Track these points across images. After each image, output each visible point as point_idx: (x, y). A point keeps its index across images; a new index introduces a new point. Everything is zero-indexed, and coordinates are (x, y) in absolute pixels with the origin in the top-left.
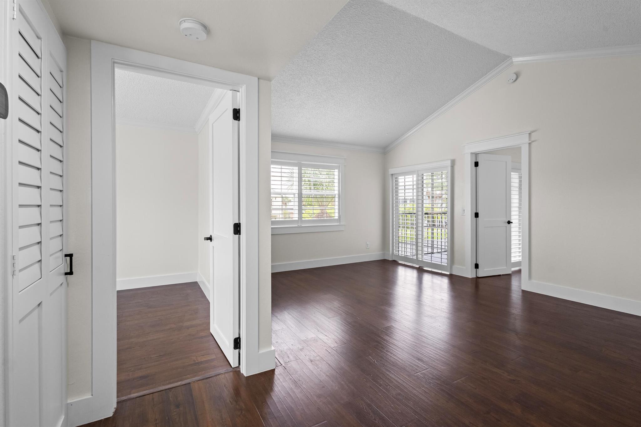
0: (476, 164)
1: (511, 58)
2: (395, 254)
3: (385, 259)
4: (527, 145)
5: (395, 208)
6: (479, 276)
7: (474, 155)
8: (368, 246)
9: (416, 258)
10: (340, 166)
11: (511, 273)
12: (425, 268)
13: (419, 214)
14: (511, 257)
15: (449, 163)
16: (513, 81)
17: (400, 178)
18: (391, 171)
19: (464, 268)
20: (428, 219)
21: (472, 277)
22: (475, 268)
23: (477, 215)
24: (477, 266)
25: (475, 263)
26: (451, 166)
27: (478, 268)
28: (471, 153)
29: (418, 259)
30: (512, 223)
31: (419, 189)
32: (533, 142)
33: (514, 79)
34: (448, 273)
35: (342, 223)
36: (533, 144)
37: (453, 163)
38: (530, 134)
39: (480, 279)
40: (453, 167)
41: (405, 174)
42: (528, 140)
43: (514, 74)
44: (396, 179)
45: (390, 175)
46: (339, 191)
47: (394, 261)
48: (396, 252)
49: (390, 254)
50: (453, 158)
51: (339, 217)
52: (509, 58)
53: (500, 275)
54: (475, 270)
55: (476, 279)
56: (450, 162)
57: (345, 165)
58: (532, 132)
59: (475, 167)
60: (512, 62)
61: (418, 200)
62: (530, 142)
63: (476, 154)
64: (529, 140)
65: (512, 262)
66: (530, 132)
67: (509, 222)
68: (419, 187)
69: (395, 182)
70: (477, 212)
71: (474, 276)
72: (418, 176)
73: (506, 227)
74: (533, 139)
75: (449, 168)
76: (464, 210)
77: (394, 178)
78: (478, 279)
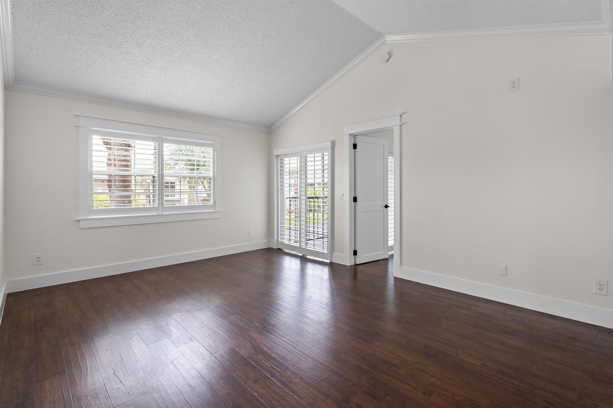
0: (355, 146)
1: (384, 37)
2: (280, 241)
3: (270, 248)
4: (398, 127)
5: (280, 192)
6: (358, 264)
7: (353, 137)
8: (250, 234)
9: (298, 246)
10: (215, 144)
11: (388, 257)
12: (308, 257)
13: (302, 199)
14: (388, 241)
15: (329, 145)
16: (386, 60)
17: (286, 159)
18: (276, 152)
19: (344, 255)
20: (310, 204)
21: (351, 265)
22: (354, 255)
23: (355, 200)
24: (355, 253)
25: (353, 249)
26: (331, 148)
27: (356, 255)
28: (350, 134)
29: (301, 247)
30: (389, 207)
31: (302, 172)
32: (404, 124)
33: (387, 58)
34: (328, 261)
35: (217, 210)
36: (404, 126)
37: (333, 144)
38: (401, 116)
39: (358, 266)
40: (333, 148)
41: (290, 155)
42: (399, 122)
43: (387, 54)
44: (281, 161)
45: (275, 156)
46: (214, 172)
47: (279, 249)
48: (281, 239)
49: (274, 242)
50: (333, 139)
51: (215, 202)
52: (383, 36)
53: (378, 260)
54: (353, 257)
55: (355, 266)
56: (330, 143)
57: (221, 144)
58: (403, 114)
59: (354, 150)
60: (385, 41)
61: (301, 183)
62: (401, 124)
63: (354, 136)
64: (401, 122)
65: (389, 246)
66: (400, 114)
67: (386, 206)
68: (302, 169)
69: (280, 163)
70: (356, 196)
71: (353, 264)
72: (301, 158)
73: (384, 211)
74: (403, 121)
75: (330, 149)
76: (344, 194)
77: (279, 160)
78: (356, 266)
